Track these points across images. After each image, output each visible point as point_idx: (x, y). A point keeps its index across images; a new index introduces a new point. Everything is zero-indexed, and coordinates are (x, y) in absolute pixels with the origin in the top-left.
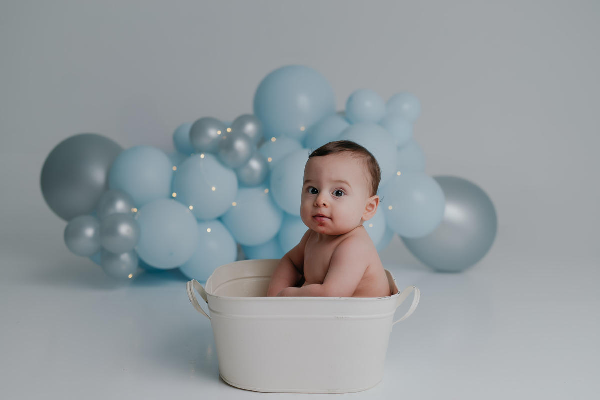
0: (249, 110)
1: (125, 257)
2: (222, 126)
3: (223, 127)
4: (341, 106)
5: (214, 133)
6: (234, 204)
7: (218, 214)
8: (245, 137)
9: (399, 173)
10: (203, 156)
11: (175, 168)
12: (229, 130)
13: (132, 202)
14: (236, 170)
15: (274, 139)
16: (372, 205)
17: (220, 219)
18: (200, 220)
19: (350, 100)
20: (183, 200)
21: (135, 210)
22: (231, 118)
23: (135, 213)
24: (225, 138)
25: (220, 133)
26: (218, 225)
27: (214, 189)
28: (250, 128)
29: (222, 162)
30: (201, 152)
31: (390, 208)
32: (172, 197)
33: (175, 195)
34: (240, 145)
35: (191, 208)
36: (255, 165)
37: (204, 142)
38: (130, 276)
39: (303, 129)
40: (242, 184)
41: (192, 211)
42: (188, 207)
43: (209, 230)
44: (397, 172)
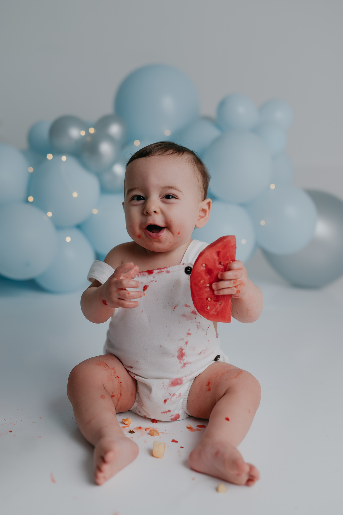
2: (85, 126)
4: (211, 111)
5: (77, 133)
6: (95, 211)
7: (77, 221)
8: (110, 138)
9: (273, 187)
10: (64, 158)
11: (31, 170)
12: (92, 131)
14: (99, 175)
15: (137, 142)
16: (204, 211)
17: (79, 227)
18: (59, 227)
19: (222, 105)
20: (41, 204)
22: (94, 117)
24: (89, 139)
25: (83, 133)
26: (77, 233)
27: (75, 195)
28: (115, 129)
29: (85, 166)
30: (62, 154)
31: (263, 223)
32: (27, 201)
33: (31, 199)
34: (106, 148)
35: (50, 214)
36: (119, 169)
37: (65, 142)
39: (169, 133)
40: (104, 190)
41: (50, 218)
42: (46, 212)
43: (68, 239)
44: (271, 185)
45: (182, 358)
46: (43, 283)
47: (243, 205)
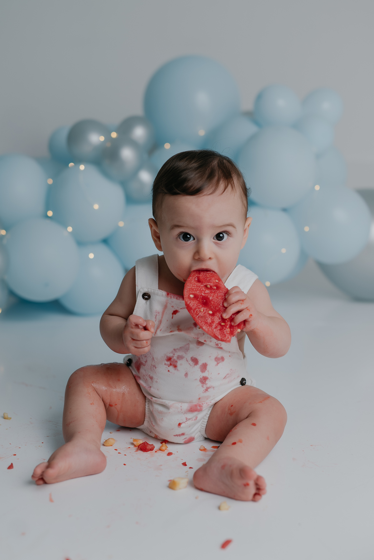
0: (138, 110)
2: (105, 130)
4: (248, 105)
5: (96, 139)
6: (121, 224)
7: (102, 236)
8: (133, 144)
9: (317, 188)
10: (82, 167)
11: (50, 181)
12: (114, 135)
14: (124, 184)
15: (167, 146)
17: (105, 241)
18: (81, 243)
19: (259, 98)
20: (60, 219)
21: (3, 232)
24: (109, 145)
25: (102, 139)
26: (103, 249)
27: (96, 207)
28: (139, 132)
29: (106, 174)
30: (80, 162)
31: (307, 229)
32: (47, 216)
33: (50, 213)
34: (127, 154)
35: (70, 229)
36: (145, 176)
37: (85, 149)
39: (202, 133)
40: (130, 200)
41: (71, 233)
42: (66, 227)
43: (91, 256)
44: (315, 185)
45: (205, 382)
46: (67, 304)
47: (285, 210)
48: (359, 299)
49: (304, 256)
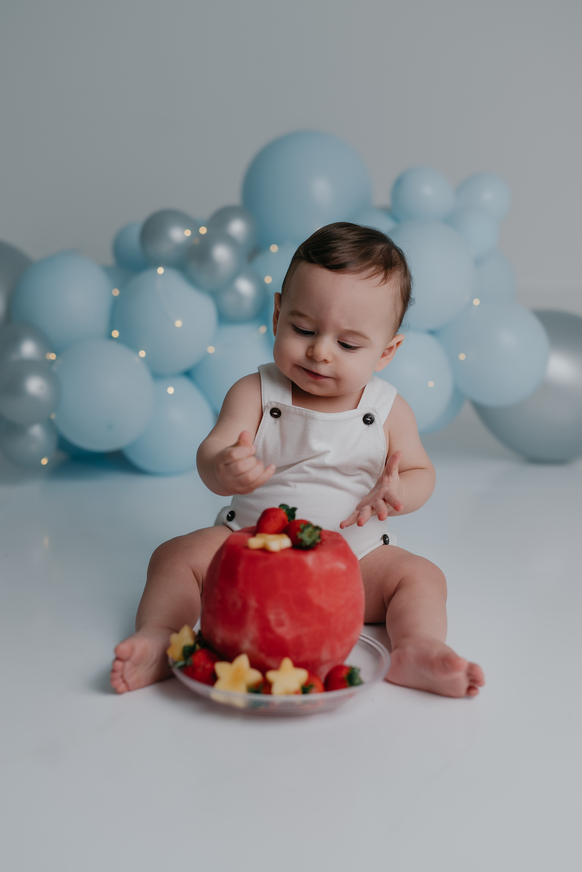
1: (37, 431)
2: (192, 224)
3: (194, 226)
4: (382, 198)
5: (180, 234)
6: (211, 350)
7: (185, 365)
8: (230, 241)
9: (476, 302)
10: (161, 270)
11: (116, 292)
12: (203, 230)
13: (46, 343)
14: (215, 294)
15: (274, 248)
17: (188, 374)
18: (158, 376)
19: (398, 184)
20: (129, 341)
21: (52, 356)
22: (204, 210)
23: (52, 362)
24: (196, 241)
25: (188, 233)
26: (185, 383)
27: (178, 324)
28: (237, 227)
29: (193, 281)
30: (157, 265)
31: (462, 357)
32: (111, 337)
33: (115, 334)
34: (222, 253)
35: (142, 354)
36: (245, 287)
37: (163, 249)
38: (44, 461)
40: (224, 318)
41: (143, 359)
42: (137, 352)
44: (473, 300)
46: (136, 458)
47: (432, 333)
48: (535, 460)
49: (458, 396)
